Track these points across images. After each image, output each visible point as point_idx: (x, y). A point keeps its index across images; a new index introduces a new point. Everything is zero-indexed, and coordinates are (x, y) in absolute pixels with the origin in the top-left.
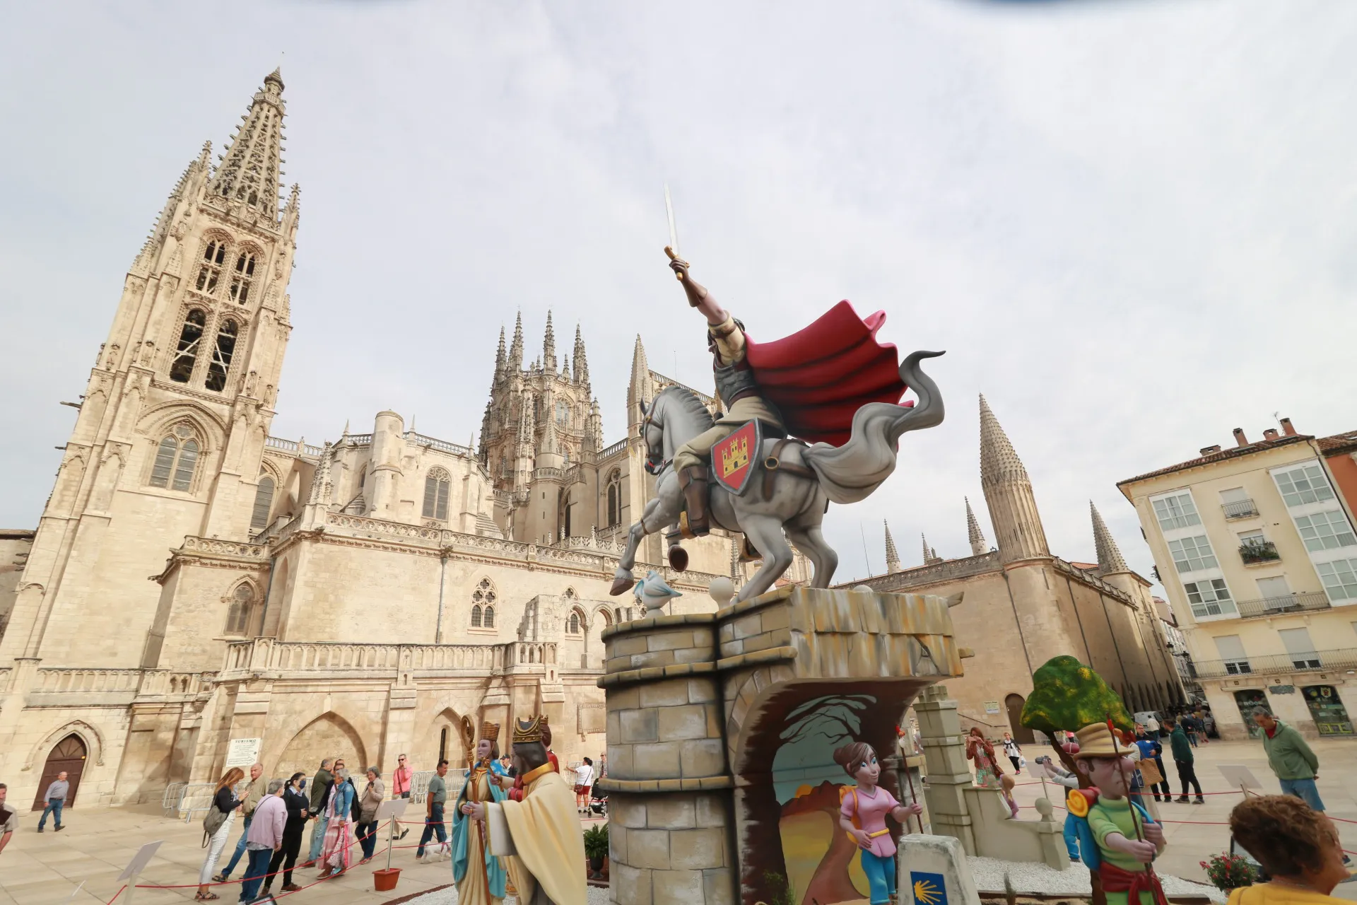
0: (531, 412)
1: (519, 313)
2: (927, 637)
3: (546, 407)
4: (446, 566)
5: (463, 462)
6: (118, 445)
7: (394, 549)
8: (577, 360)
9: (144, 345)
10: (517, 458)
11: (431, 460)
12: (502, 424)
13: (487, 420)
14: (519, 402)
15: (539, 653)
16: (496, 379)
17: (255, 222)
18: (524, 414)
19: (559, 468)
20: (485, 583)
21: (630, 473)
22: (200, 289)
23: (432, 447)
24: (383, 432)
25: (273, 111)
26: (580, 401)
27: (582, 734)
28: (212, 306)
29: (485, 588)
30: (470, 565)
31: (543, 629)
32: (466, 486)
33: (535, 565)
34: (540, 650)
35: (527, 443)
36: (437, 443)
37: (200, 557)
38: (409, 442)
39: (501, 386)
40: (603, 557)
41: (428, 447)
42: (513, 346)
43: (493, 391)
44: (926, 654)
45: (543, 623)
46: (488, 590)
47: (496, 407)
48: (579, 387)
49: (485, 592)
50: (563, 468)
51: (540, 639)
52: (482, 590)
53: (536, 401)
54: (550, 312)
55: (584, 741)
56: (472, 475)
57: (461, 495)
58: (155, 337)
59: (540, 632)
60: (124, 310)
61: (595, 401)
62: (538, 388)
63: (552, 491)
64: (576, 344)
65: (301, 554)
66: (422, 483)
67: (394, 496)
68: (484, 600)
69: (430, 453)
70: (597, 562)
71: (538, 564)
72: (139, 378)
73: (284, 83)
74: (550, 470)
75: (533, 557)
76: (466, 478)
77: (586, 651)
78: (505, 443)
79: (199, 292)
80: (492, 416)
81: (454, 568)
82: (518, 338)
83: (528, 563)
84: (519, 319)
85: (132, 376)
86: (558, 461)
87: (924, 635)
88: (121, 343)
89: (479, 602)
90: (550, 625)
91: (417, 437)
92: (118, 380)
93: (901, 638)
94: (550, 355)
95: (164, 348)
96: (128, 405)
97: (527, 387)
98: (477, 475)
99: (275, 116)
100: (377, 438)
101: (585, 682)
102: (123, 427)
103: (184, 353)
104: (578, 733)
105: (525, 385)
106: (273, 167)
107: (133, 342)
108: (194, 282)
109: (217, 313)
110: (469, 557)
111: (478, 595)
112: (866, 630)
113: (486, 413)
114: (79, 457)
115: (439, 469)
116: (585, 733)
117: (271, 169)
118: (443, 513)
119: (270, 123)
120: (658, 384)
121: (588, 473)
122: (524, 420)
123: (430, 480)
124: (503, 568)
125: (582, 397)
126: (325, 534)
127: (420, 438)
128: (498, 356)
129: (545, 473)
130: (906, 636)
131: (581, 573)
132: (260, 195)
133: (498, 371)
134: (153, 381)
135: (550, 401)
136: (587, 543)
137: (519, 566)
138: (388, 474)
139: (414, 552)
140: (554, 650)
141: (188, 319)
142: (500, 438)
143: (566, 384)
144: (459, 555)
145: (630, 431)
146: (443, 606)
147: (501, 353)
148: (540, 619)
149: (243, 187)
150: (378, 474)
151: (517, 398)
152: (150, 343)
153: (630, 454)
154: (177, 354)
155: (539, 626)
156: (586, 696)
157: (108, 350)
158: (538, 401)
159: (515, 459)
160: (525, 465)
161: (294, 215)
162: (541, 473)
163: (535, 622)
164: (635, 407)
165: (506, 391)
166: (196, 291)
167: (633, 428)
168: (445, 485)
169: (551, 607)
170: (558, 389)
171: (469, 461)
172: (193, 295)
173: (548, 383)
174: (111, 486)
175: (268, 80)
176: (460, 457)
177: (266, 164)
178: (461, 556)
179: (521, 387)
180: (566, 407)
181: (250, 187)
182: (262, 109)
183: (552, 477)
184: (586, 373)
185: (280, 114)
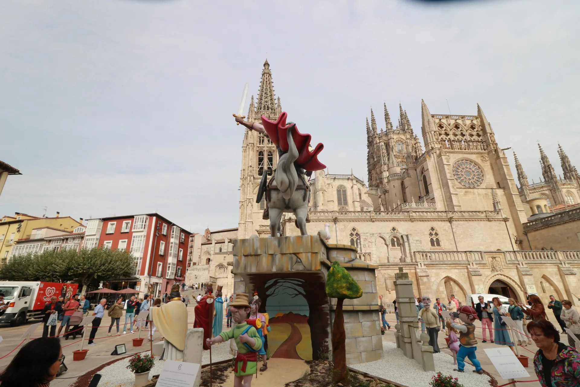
0: (385, 151)
1: (371, 109)
2: (300, 254)
3: (391, 146)
4: (337, 225)
5: (350, 181)
6: (250, 199)
7: (316, 221)
8: (402, 121)
9: (249, 167)
10: (382, 172)
11: (337, 183)
12: (374, 159)
13: (368, 159)
14: (378, 147)
15: (364, 257)
16: (368, 141)
17: (269, 116)
18: (381, 153)
19: (399, 173)
20: (354, 229)
21: (429, 168)
22: (260, 144)
23: (336, 178)
24: (318, 177)
25: (268, 75)
26: (407, 139)
27: (388, 290)
28: (264, 149)
29: (354, 231)
30: (346, 223)
31: (364, 247)
32: (353, 190)
33: (374, 220)
34: (364, 256)
35: (385, 164)
36: (338, 176)
37: (264, 231)
38: (328, 179)
39: (370, 143)
40: (409, 212)
41: (335, 179)
42: (372, 125)
43: (368, 146)
44: (299, 261)
45: (364, 245)
46: (355, 232)
47: (370, 153)
48: (406, 132)
49: (355, 233)
50: (401, 172)
51: (363, 252)
52: (353, 232)
53: (386, 145)
54: (385, 103)
55: (390, 293)
56: (354, 185)
57: (351, 194)
58: (252, 164)
59: (363, 248)
60: (244, 158)
61: (416, 136)
62: (386, 139)
63: (397, 183)
64: (401, 113)
65: (287, 227)
66: (335, 193)
67: (324, 200)
68: (354, 236)
69: (336, 181)
70: (406, 214)
71: (376, 219)
72: (250, 178)
73: (269, 63)
74: (395, 174)
75: (373, 216)
76: (352, 187)
77: (389, 255)
78: (377, 167)
79: (260, 145)
80: (370, 156)
81: (340, 225)
82: (373, 120)
83: (371, 219)
84: (372, 112)
85: (249, 178)
86: (398, 170)
87: (299, 253)
88: (244, 168)
89: (353, 237)
90: (367, 245)
91: (330, 176)
92: (246, 180)
93: (287, 255)
94: (389, 123)
95: (255, 167)
96: (250, 187)
97: (381, 141)
98: (356, 185)
99: (269, 76)
100: (316, 180)
101: (387, 269)
102: (250, 194)
103: (260, 166)
104: (387, 290)
105: (379, 140)
106: (271, 94)
107: (247, 167)
108: (258, 143)
109: (266, 150)
110: (345, 220)
111: (352, 235)
112: (267, 253)
113: (368, 156)
114: (243, 205)
115: (341, 186)
116: (390, 290)
117: (271, 96)
118: (346, 203)
119: (267, 80)
120: (438, 120)
121: (411, 172)
122: (382, 155)
123: (339, 191)
124: (360, 223)
125: (408, 136)
126: (292, 219)
127: (332, 176)
128: (367, 131)
129: (393, 177)
130: (289, 255)
131: (398, 220)
132: (270, 106)
133: (368, 137)
134: (254, 177)
135: (392, 143)
136: (410, 205)
137: (367, 221)
138: (321, 192)
139: (324, 221)
140: (370, 255)
141: (259, 155)
142: (374, 165)
143: (399, 133)
144: (341, 220)
145: (426, 148)
146: (338, 240)
147: (368, 129)
148: (362, 243)
149: (265, 106)
150: (317, 193)
151: (377, 146)
152: (251, 166)
153: (427, 159)
154: (259, 167)
155: (362, 246)
156: (388, 274)
157: (242, 171)
158: (387, 145)
159: (381, 173)
160: (386, 174)
161: (280, 108)
162: (391, 177)
163: (360, 245)
164: (426, 135)
165: (373, 144)
166: (259, 145)
167: (427, 146)
168: (345, 191)
169: (366, 238)
170: (395, 137)
171: (352, 180)
172: (258, 147)
173: (390, 136)
174: (251, 212)
175: (264, 65)
176: (348, 179)
177: (269, 94)
178: (342, 220)
179: (378, 141)
180: (401, 144)
181: (266, 105)
182: (264, 76)
183: (396, 177)
184: (409, 125)
185: (270, 75)
